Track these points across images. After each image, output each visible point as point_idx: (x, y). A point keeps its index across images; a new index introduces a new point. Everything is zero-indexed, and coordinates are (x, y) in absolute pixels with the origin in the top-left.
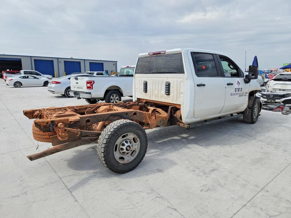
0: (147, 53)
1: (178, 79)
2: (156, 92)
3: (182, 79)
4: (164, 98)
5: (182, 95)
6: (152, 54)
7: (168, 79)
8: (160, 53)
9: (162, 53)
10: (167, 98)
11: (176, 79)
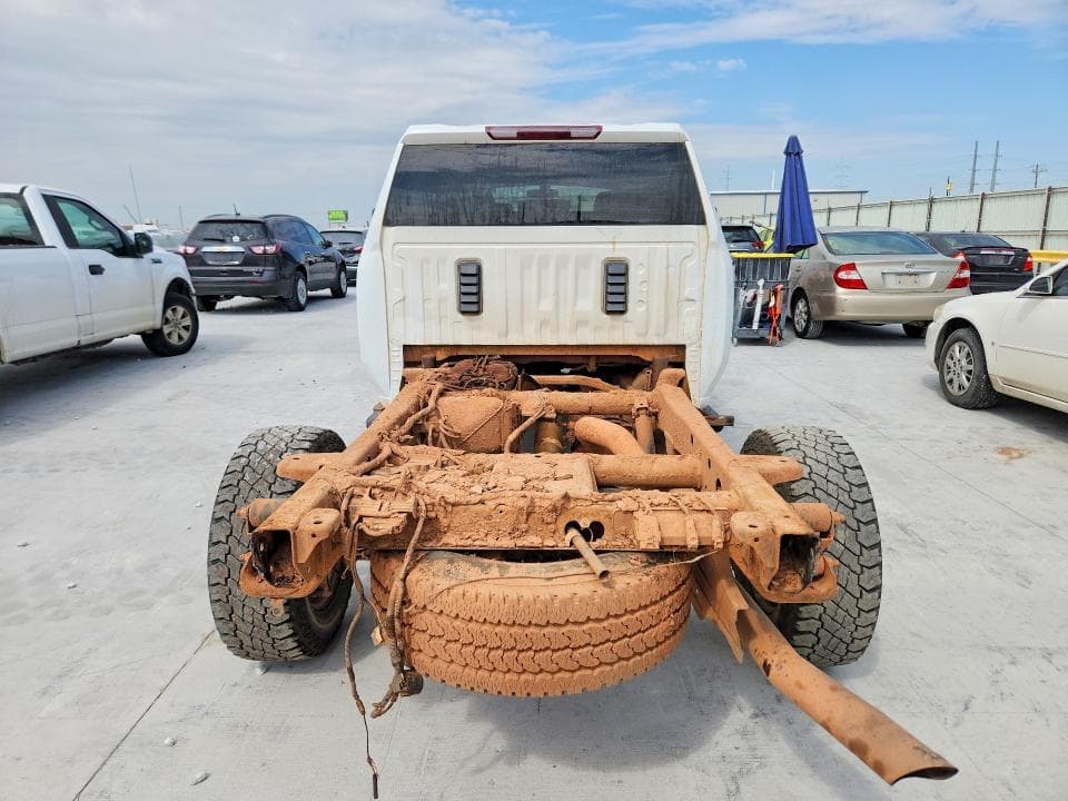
0: (481, 129)
1: (671, 246)
2: (547, 305)
3: (690, 245)
4: (596, 328)
5: (688, 308)
6: (514, 133)
7: (617, 246)
8: (566, 135)
9: (574, 133)
10: (612, 327)
11: (664, 246)
